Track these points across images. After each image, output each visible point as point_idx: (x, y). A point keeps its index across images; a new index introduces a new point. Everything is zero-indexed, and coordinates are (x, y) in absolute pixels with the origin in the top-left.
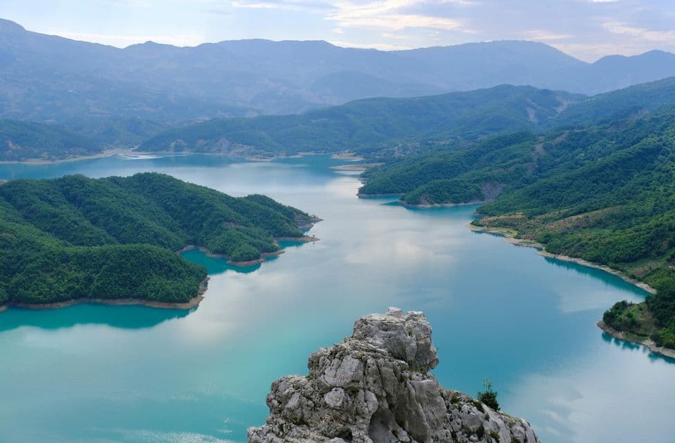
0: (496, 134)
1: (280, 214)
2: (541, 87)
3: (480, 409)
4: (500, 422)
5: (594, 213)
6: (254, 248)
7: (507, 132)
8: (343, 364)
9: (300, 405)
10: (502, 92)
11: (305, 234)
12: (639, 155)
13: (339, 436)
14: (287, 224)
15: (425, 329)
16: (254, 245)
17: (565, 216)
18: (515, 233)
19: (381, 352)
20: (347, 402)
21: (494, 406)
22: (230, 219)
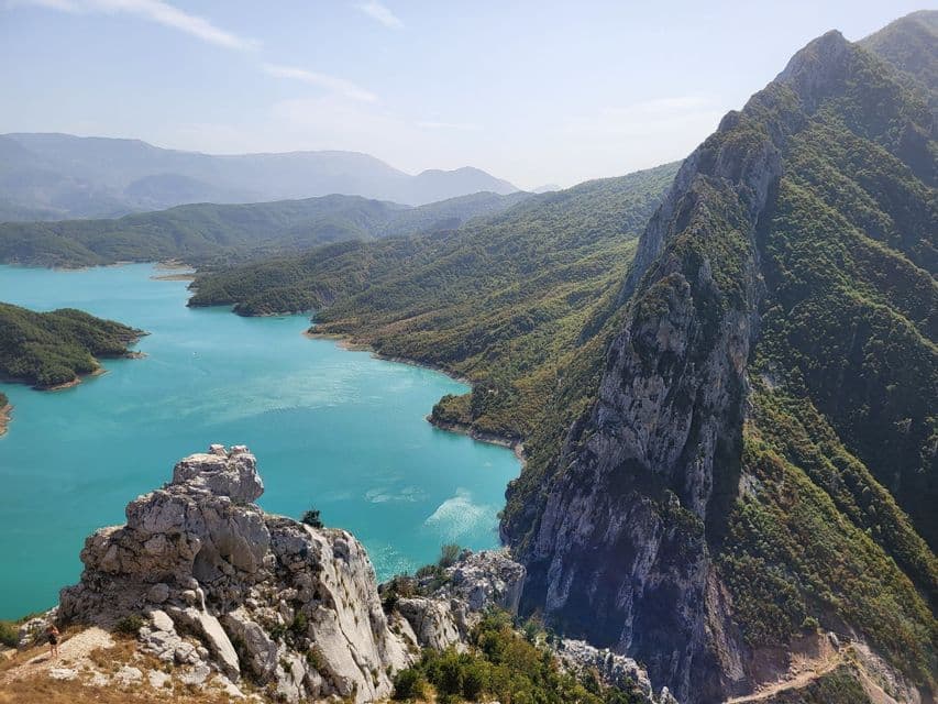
0: (329, 243)
1: (97, 329)
2: (370, 198)
3: (302, 530)
4: (322, 540)
5: (421, 316)
6: (67, 369)
7: (338, 240)
8: (164, 510)
9: (118, 558)
10: (332, 201)
11: (128, 350)
12: (458, 263)
13: (161, 582)
14: (105, 340)
15: (248, 463)
16: (67, 365)
17: (397, 319)
18: (351, 338)
19: (203, 493)
20: (169, 546)
21: (317, 525)
22: (33, 337)
